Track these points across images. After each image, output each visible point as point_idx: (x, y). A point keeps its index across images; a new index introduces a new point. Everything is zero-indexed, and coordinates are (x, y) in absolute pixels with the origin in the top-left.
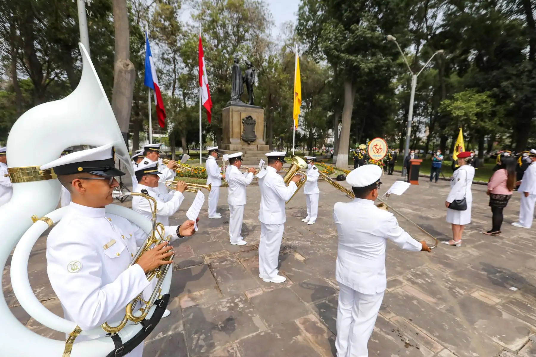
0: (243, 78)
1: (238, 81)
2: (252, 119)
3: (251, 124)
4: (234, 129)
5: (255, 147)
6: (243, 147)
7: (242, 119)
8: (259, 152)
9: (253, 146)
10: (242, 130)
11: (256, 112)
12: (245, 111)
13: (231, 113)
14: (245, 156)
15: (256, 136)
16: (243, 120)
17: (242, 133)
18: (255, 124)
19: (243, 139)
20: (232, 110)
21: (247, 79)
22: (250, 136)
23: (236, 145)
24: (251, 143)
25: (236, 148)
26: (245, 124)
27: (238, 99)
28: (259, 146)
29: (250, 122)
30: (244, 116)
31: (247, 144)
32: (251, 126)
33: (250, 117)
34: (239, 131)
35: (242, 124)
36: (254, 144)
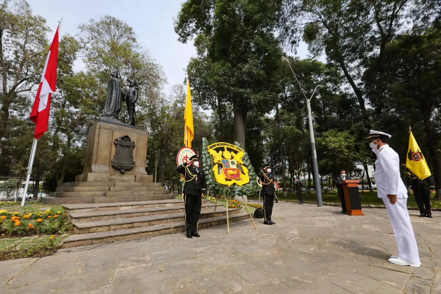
0: (123, 95)
1: (114, 95)
2: (130, 140)
3: (127, 146)
4: (100, 152)
5: (132, 177)
6: (112, 177)
7: (114, 138)
8: (137, 184)
9: (128, 177)
10: (113, 154)
11: (137, 133)
12: (120, 130)
13: (97, 131)
14: (111, 188)
15: (134, 163)
16: (116, 140)
17: (112, 158)
18: (134, 147)
19: (113, 166)
20: (100, 126)
21: (128, 97)
22: (126, 163)
23: (100, 174)
24: (126, 172)
25: (99, 178)
26: (118, 146)
27: (113, 116)
28: (138, 176)
29: (127, 143)
30: (118, 135)
31: (119, 174)
32: (127, 149)
33: (127, 137)
34: (109, 154)
35: (114, 146)
36: (130, 173)
